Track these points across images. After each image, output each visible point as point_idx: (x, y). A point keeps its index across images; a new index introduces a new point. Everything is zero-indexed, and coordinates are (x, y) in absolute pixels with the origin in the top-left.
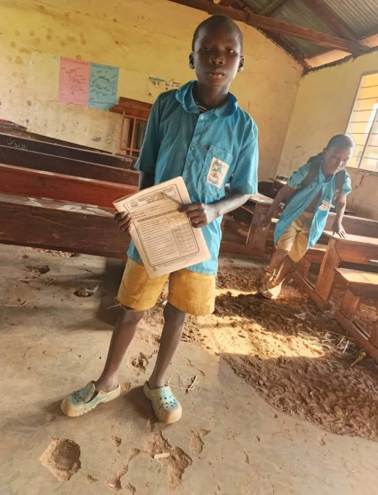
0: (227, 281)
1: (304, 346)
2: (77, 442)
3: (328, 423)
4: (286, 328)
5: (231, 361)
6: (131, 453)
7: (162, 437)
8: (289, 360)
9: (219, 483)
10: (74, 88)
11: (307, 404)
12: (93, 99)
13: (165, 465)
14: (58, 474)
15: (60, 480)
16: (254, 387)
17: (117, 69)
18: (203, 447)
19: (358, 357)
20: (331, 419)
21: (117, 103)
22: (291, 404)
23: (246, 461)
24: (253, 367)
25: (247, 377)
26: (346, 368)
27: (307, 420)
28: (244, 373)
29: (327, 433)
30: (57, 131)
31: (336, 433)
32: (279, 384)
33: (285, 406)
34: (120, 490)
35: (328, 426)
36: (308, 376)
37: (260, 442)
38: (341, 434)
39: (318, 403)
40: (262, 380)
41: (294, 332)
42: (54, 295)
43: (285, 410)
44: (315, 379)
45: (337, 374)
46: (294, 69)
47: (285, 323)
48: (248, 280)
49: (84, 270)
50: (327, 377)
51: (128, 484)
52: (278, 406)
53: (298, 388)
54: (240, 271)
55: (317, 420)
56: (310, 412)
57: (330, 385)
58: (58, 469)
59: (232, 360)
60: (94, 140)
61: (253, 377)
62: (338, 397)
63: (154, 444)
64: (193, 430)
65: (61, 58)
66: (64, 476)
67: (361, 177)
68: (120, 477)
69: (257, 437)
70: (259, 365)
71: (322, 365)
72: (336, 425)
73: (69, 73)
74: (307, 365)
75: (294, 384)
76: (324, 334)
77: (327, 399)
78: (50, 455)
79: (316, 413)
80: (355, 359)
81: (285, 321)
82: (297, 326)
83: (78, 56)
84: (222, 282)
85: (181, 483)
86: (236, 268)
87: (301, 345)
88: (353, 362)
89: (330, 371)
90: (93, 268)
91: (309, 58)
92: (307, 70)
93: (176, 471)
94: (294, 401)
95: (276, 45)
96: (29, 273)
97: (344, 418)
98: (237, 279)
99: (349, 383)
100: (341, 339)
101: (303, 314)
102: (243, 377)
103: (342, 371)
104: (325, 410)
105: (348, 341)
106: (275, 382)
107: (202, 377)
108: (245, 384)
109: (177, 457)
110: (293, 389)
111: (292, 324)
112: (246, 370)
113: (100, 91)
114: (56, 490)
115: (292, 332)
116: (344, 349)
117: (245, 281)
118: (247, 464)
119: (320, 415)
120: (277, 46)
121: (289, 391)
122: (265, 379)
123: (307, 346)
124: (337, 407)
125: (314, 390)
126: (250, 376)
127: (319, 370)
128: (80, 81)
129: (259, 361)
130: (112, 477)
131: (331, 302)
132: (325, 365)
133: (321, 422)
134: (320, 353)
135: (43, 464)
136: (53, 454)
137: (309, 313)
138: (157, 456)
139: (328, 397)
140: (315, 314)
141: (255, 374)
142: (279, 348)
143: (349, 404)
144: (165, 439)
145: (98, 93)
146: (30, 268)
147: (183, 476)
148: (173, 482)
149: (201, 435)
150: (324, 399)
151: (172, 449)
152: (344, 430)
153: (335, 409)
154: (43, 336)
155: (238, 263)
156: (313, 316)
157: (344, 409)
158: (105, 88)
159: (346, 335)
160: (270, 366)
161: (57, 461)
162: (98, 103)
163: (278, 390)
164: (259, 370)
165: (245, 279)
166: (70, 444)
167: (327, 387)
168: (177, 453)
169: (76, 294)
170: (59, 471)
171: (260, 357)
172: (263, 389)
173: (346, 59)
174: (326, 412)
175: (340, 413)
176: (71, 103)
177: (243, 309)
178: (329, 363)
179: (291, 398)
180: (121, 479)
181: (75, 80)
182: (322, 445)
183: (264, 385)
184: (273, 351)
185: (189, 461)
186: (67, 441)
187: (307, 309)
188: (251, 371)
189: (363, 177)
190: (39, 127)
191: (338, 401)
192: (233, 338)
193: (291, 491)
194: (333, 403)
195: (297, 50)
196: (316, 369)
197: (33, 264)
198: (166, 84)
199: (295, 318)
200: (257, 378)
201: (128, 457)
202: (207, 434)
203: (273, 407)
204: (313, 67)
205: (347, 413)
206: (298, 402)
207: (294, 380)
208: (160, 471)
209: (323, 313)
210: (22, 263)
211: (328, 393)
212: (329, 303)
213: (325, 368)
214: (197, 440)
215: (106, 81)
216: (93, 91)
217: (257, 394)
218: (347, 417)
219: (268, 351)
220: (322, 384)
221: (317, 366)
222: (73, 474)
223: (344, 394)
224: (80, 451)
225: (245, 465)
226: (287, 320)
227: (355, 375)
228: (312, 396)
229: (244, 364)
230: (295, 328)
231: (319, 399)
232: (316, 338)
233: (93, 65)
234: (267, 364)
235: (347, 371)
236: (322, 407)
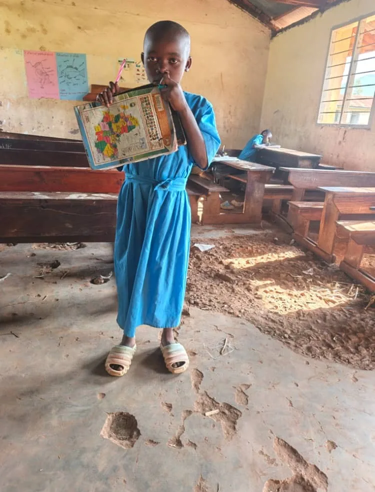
0: (232, 250)
1: (318, 299)
2: (131, 413)
3: (355, 362)
4: (298, 285)
5: (254, 321)
6: (183, 414)
7: (208, 396)
8: (307, 313)
9: (271, 427)
10: (43, 81)
11: (333, 348)
12: (64, 90)
13: (217, 420)
14: (121, 444)
15: (125, 448)
16: (281, 341)
17: (84, 56)
18: (248, 399)
19: (369, 301)
20: (358, 358)
21: (90, 92)
22: (318, 351)
23: (290, 406)
24: (276, 324)
25: (273, 333)
26: (361, 313)
27: (336, 362)
28: (269, 330)
29: (357, 370)
30: (33, 129)
31: (365, 369)
32: (303, 335)
33: (313, 353)
34: (182, 448)
35: (356, 364)
36: (327, 324)
37: (298, 387)
38: (370, 370)
39: (342, 346)
40: (286, 333)
41: (306, 287)
42: (72, 287)
43: (314, 356)
44: (335, 326)
45: (354, 318)
46: (262, 32)
47: (296, 281)
48: (252, 247)
49: (94, 259)
50: (345, 322)
51: (188, 441)
52: (307, 354)
53: (322, 336)
54: (242, 240)
55: (345, 361)
56: (337, 355)
57: (350, 329)
58: (120, 439)
59: (254, 319)
60: (72, 132)
61: (278, 332)
62: (359, 338)
63: (203, 404)
64: (235, 386)
65: (25, 52)
66: (127, 445)
67: (343, 133)
68: (179, 437)
69: (295, 383)
70: (281, 321)
71: (338, 312)
72: (363, 363)
73: (35, 66)
74: (325, 315)
75: (317, 332)
76: (334, 285)
77: (350, 342)
78: (109, 429)
79: (343, 355)
80: (367, 303)
81: (295, 278)
82: (308, 282)
83: (41, 48)
84: (228, 252)
85: (236, 433)
86: (238, 237)
87: (314, 297)
88: (366, 305)
89: (346, 316)
90: (103, 256)
91: (275, 19)
92: (275, 33)
93: (230, 424)
94: (320, 348)
95: (240, 10)
96: (41, 269)
97: (369, 356)
98: (241, 247)
99: (367, 325)
100: (350, 288)
101: (311, 270)
102: (269, 334)
103: (358, 315)
104: (351, 351)
105: (358, 288)
106: (299, 334)
107: (231, 339)
108: (272, 339)
109: (227, 412)
110: (318, 338)
111: (302, 281)
112: (270, 328)
113: (70, 81)
114: (124, 457)
115: (304, 287)
116: (355, 296)
117: (249, 248)
118: (291, 407)
119: (347, 356)
120: (242, 11)
121: (314, 340)
122: (289, 332)
123: (320, 298)
124: (360, 347)
125: (337, 336)
126: (275, 332)
127: (336, 317)
128: (48, 73)
129: (280, 317)
130: (172, 438)
131: (334, 255)
132: (341, 312)
133: (349, 362)
134: (334, 302)
135: (104, 437)
136: (111, 428)
137: (316, 268)
138: (208, 414)
139: (351, 340)
140: (322, 269)
141: (279, 329)
142: (296, 304)
143: (371, 343)
144: (212, 397)
145: (68, 84)
146: (41, 264)
147: (237, 427)
148: (229, 434)
149: (244, 389)
150: (347, 342)
151: (221, 405)
152: (371, 366)
153: (359, 349)
154: (71, 325)
155: (238, 232)
156: (320, 271)
157: (367, 348)
158: (75, 77)
159: (354, 283)
160: (291, 320)
161: (116, 432)
162: (70, 94)
163: (303, 341)
164: (282, 324)
165: (249, 246)
166: (125, 416)
167: (348, 331)
168: (227, 409)
169: (92, 282)
170: (121, 441)
171: (280, 313)
172: (289, 342)
173: (314, 15)
174: (352, 353)
175: (364, 352)
176: (42, 97)
177: (254, 274)
178: (344, 310)
179: (317, 345)
180: (180, 439)
181: (43, 73)
182: (355, 382)
183: (290, 337)
184: (291, 307)
185: (238, 413)
186: (121, 414)
187: (313, 265)
188: (275, 327)
189: (346, 132)
190: (14, 127)
191: (361, 341)
192: (250, 301)
193: (337, 425)
194: (356, 345)
195: (262, 12)
196: (335, 317)
197: (44, 260)
198: (137, 66)
199: (304, 274)
200: (281, 332)
201: (182, 418)
202: (248, 388)
203: (304, 356)
204: (280, 28)
205: (371, 351)
206: (324, 348)
207: (316, 329)
208: (214, 426)
209: (328, 266)
210: (33, 261)
211: (350, 336)
213: (342, 315)
214: (241, 394)
215: (76, 70)
216: (63, 82)
217: (285, 347)
218: (372, 354)
219: (285, 308)
220: (342, 329)
221: (335, 314)
222: (135, 441)
223: (364, 334)
224: (136, 421)
225: (290, 409)
226: (297, 278)
227: (370, 317)
228: (336, 341)
229: (267, 322)
230: (306, 283)
231: (343, 343)
232: (327, 289)
233: (59, 55)
234: (288, 319)
235: (363, 314)
236: (347, 349)
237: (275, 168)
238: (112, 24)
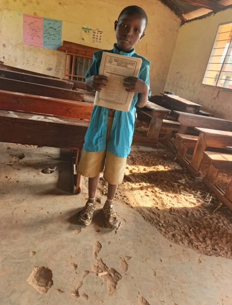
0: (136, 160)
1: (185, 201)
2: (50, 268)
3: (202, 248)
4: (174, 189)
6: (84, 273)
7: (102, 262)
8: (176, 210)
9: (139, 290)
10: (33, 34)
11: (189, 237)
12: (46, 42)
13: (105, 280)
14: (40, 289)
15: (41, 293)
16: (157, 228)
17: (61, 22)
18: (128, 267)
19: (218, 206)
20: (204, 246)
21: (62, 45)
22: (179, 238)
23: (154, 275)
24: (155, 215)
25: (152, 221)
26: (211, 214)
27: (189, 247)
28: (150, 219)
29: (202, 255)
30: (23, 64)
31: (207, 255)
32: (171, 225)
33: (176, 239)
34: (79, 298)
35: (202, 250)
36: (188, 219)
37: (162, 263)
38: (210, 255)
39: (195, 236)
40: (161, 223)
42: (29, 173)
43: (176, 242)
44: (193, 221)
45: (206, 217)
46: (175, 21)
47: (173, 186)
48: (149, 159)
49: (47, 156)
50: (200, 219)
51: (83, 293)
52: (171, 239)
53: (183, 227)
54: (144, 154)
55: (195, 247)
56: (191, 242)
57: (202, 224)
58: (39, 286)
59: (142, 211)
60: (48, 69)
61: (155, 221)
62: (207, 232)
63: (98, 267)
64: (121, 257)
65: (24, 15)
66: (43, 290)
67: (218, 92)
68: (78, 289)
69: (160, 260)
70: (159, 214)
71: (196, 212)
72: (207, 249)
73: (29, 25)
74: (188, 212)
75: (181, 225)
76: (197, 192)
77: (200, 234)
78: (34, 277)
79: (194, 243)
80: (216, 207)
81: (173, 185)
82: (180, 188)
83: (34, 13)
84: (133, 161)
85: (115, 291)
86: (141, 152)
87: (183, 199)
88: (215, 209)
89: (201, 215)
91: (185, 13)
92: (184, 22)
93: (112, 283)
94: (181, 236)
96: (12, 159)
97: (211, 245)
98: (142, 159)
99: (213, 223)
100: (207, 195)
101: (184, 180)
102: (150, 222)
103: (209, 215)
104: (200, 240)
105: (211, 197)
106: (169, 224)
107: (124, 223)
108: (151, 226)
109: (112, 274)
110: (180, 228)
111: (177, 187)
112: (151, 217)
113: (50, 37)
114: (39, 300)
115: (177, 191)
116: (209, 201)
117: (147, 160)
118: (155, 277)
119: (197, 244)
120: (165, 5)
121: (177, 229)
122: (163, 222)
123: (187, 200)
124: (207, 238)
125: (193, 228)
126: (154, 221)
127: (195, 215)
128: (37, 30)
129: (159, 211)
130: (73, 289)
131: (200, 172)
132: (198, 212)
133: (198, 248)
134: (195, 204)
135: (29, 283)
136: (35, 277)
137: (187, 179)
138: (100, 275)
139: (201, 232)
140: (191, 180)
141: (156, 219)
142: (170, 202)
143: (214, 236)
144: (104, 263)
145: (49, 38)
146: (12, 156)
147: (117, 287)
148: (111, 291)
149: (126, 259)
150: (199, 233)
151: (109, 269)
152: (211, 252)
153: (206, 240)
154: (23, 200)
155: (142, 148)
157: (211, 239)
158: (54, 35)
159: (210, 193)
160: (165, 214)
161: (38, 280)
162: (49, 45)
163: (171, 229)
164: (159, 216)
165: (147, 158)
166: (45, 269)
167: (200, 226)
168: (112, 272)
169: (43, 172)
170: (40, 287)
171: (159, 208)
172: (162, 229)
173: (209, 14)
174: (201, 242)
175: (209, 242)
176: (32, 45)
177: (147, 178)
178: (201, 211)
179: (179, 233)
180: (78, 291)
181: (34, 30)
182: (199, 263)
183: (162, 226)
184: (167, 204)
185: (120, 277)
186: (44, 268)
187: (186, 177)
188: (154, 217)
190: (11, 61)
191: (207, 234)
192: (142, 197)
193: (182, 293)
194: (204, 236)
195: (177, 8)
196: (193, 215)
197: (14, 153)
198: (93, 32)
199: (179, 182)
200: (157, 221)
201: (82, 276)
202: (129, 259)
203: (169, 240)
204: (187, 20)
205: (213, 242)
206: (183, 236)
207: (180, 222)
208: (102, 284)
209: (195, 179)
210: (7, 152)
211: (201, 230)
212: (199, 173)
213: (198, 214)
214: (124, 263)
215: (54, 30)
216: (46, 37)
217: (158, 232)
218: (213, 244)
219: (163, 204)
220: (197, 224)
221: (194, 213)
222: (49, 289)
223: (211, 230)
224: (52, 274)
226: (174, 184)
227: (216, 218)
228: (192, 232)
229: (149, 213)
231: (196, 234)
232: (192, 195)
233: (45, 19)
234: (164, 213)
236: (198, 239)
237: (171, 111)
238: (81, 3)
